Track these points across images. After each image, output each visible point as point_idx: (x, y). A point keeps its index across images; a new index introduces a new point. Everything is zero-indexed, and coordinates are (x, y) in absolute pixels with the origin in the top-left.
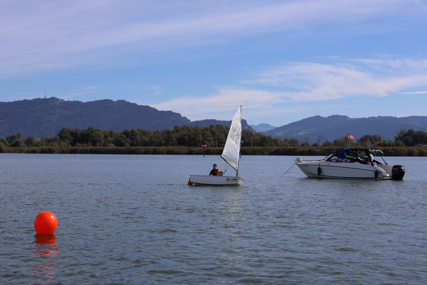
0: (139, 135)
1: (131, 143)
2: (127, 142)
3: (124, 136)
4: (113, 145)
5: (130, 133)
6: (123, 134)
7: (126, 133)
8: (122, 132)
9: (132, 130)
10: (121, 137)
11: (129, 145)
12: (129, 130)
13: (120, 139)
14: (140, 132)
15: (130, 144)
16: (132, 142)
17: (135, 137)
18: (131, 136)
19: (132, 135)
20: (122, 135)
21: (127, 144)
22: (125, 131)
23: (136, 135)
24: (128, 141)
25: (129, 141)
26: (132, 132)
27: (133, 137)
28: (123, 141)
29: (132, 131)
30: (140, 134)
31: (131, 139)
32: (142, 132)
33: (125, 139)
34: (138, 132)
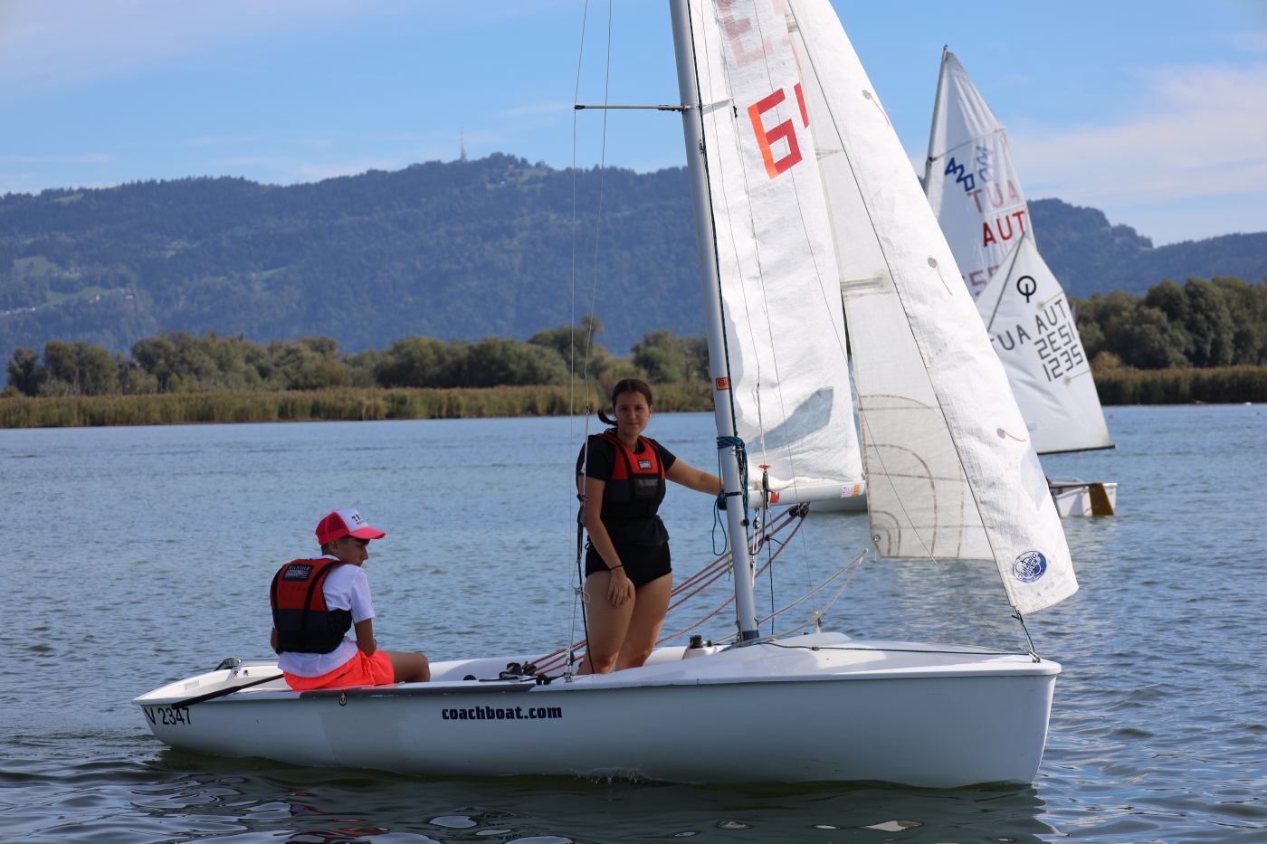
0: (1224, 308)
1: (1193, 349)
2: (1175, 343)
3: (1156, 312)
4: (1114, 360)
5: (1186, 300)
6: (1152, 301)
7: (1163, 300)
8: (1143, 295)
9: (1190, 283)
10: (1141, 319)
11: (1184, 357)
12: (1177, 284)
13: (1143, 332)
14: (1227, 291)
15: (1187, 353)
16: (1196, 342)
17: (1208, 317)
18: (1189, 314)
19: (1196, 308)
20: (1146, 311)
21: (1176, 354)
22: (1161, 289)
23: (1213, 307)
24: (1181, 338)
25: (1184, 337)
26: (1194, 292)
27: (1200, 317)
28: (1157, 339)
29: (1191, 288)
30: (1228, 301)
31: (1192, 327)
32: (1236, 294)
33: (1163, 330)
34: (1217, 290)
